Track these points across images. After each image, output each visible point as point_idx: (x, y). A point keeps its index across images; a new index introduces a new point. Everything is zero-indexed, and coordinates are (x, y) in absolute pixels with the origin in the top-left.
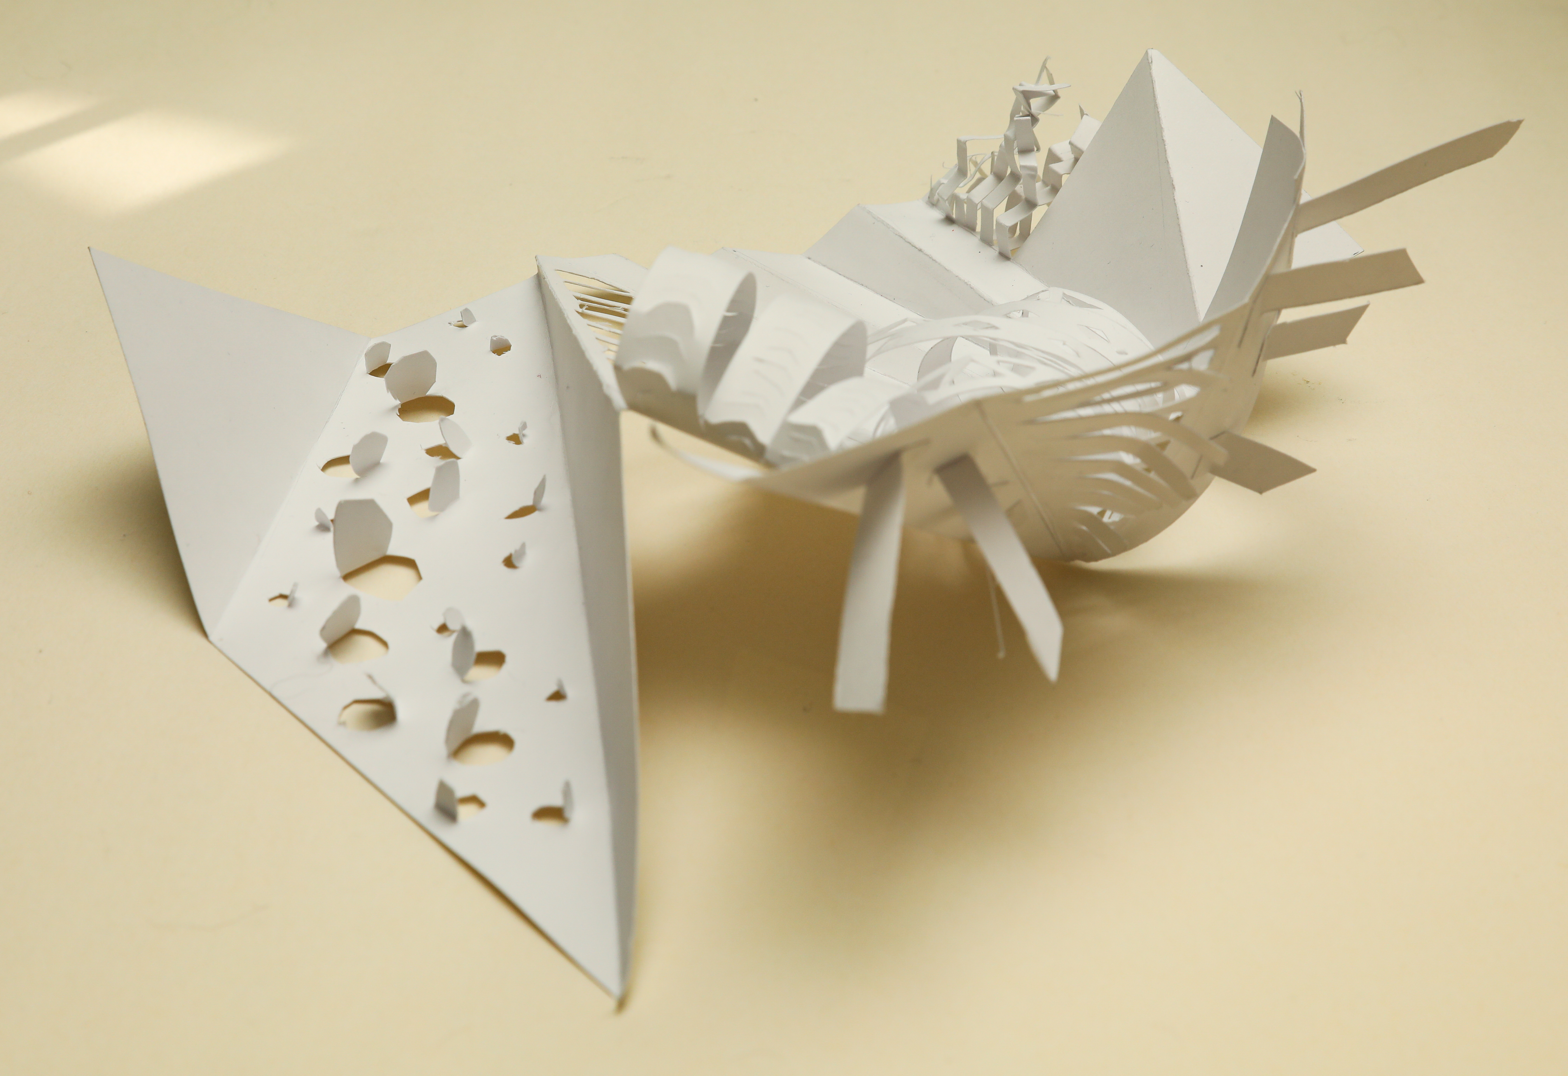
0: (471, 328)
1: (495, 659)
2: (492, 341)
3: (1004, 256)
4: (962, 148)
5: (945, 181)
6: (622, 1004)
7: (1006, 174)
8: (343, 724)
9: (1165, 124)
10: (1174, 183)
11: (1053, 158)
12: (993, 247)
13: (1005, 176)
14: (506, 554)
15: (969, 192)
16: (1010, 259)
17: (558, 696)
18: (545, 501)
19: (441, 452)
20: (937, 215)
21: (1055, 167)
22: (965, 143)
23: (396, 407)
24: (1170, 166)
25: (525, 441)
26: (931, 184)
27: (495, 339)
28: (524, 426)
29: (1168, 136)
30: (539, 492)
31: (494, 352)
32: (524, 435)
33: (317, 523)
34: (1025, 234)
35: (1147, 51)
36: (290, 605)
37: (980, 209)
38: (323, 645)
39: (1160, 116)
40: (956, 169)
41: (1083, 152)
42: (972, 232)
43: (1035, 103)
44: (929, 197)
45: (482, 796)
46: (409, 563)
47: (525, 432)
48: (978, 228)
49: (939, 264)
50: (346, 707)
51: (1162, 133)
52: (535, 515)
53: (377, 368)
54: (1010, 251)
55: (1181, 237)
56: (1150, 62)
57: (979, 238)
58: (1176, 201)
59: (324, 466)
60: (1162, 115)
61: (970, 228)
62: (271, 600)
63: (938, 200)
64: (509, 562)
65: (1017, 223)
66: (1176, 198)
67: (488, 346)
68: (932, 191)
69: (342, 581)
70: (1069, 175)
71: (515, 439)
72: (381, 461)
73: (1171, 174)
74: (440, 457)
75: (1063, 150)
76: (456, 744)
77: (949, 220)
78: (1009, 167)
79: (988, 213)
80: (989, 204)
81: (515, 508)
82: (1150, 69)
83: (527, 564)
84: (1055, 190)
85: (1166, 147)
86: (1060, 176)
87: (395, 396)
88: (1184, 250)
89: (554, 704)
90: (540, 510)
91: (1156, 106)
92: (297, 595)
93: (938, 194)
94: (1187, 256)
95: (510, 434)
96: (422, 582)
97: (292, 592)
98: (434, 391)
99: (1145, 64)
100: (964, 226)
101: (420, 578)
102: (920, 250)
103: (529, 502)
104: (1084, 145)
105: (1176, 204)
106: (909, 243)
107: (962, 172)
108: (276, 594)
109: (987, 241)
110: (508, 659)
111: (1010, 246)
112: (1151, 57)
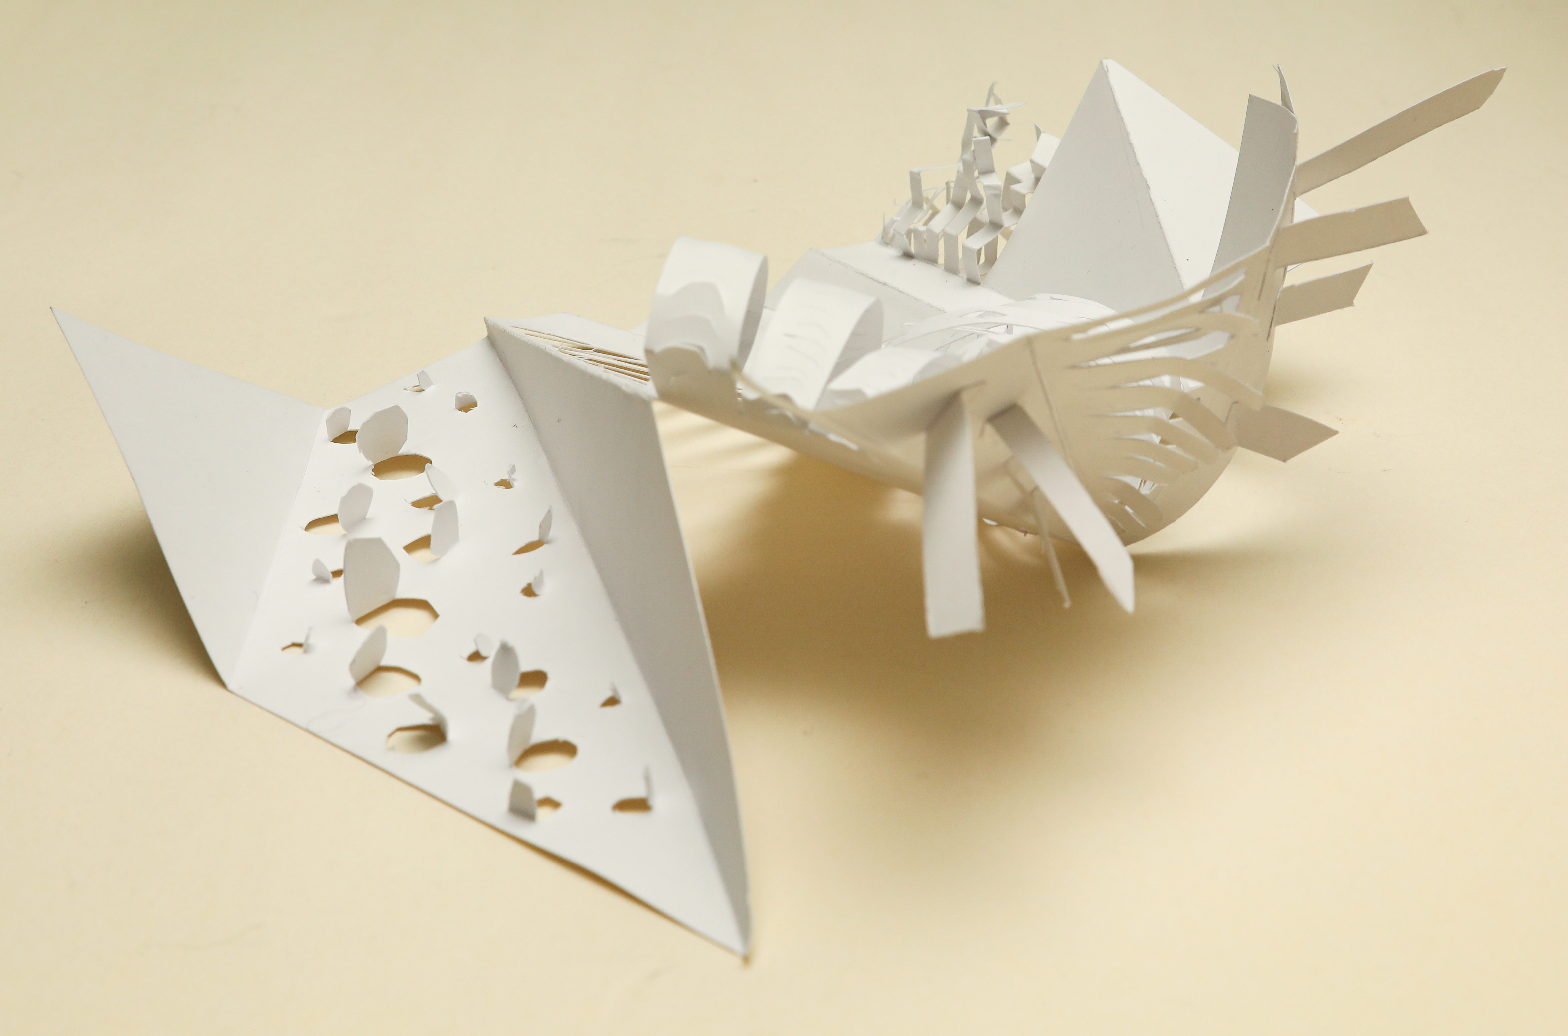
0: (429, 390)
1: (536, 679)
2: (458, 398)
3: (973, 282)
4: (915, 180)
5: (899, 219)
6: (746, 959)
7: (965, 201)
8: (393, 749)
9: (1130, 127)
10: (1149, 183)
11: (1011, 180)
12: (960, 275)
13: (964, 204)
14: (524, 585)
15: (926, 223)
16: (980, 284)
17: (612, 701)
18: (553, 534)
19: (429, 502)
20: (894, 251)
21: (1015, 187)
22: (919, 174)
23: (369, 467)
24: (1142, 168)
25: (515, 484)
26: (884, 222)
27: (460, 395)
28: (513, 470)
29: (1134, 139)
30: (545, 525)
31: (460, 410)
32: (514, 479)
33: (314, 577)
34: (991, 260)
35: (1101, 61)
36: (305, 651)
37: (943, 239)
38: (351, 682)
39: (1124, 121)
40: (910, 204)
41: (1045, 169)
42: (935, 265)
43: (991, 122)
44: (882, 238)
45: (556, 796)
46: (422, 605)
47: (514, 476)
48: (941, 260)
49: (907, 295)
50: (390, 735)
51: (1128, 138)
52: (545, 547)
53: (338, 435)
54: (980, 277)
55: (1163, 233)
56: (1106, 70)
57: (943, 268)
58: (1153, 201)
59: (306, 527)
60: (1126, 120)
61: (932, 260)
62: (284, 649)
63: (894, 236)
64: (529, 591)
65: (981, 249)
66: (1152, 197)
67: (453, 404)
68: (885, 232)
69: (355, 626)
70: (1032, 194)
71: (505, 484)
72: (367, 517)
73: (1144, 175)
74: (428, 507)
75: (1023, 171)
76: (518, 753)
77: (908, 256)
78: (968, 192)
79: (951, 240)
80: (951, 231)
81: (522, 544)
82: (1107, 77)
83: (546, 591)
84: (1018, 212)
85: (1135, 150)
86: (1023, 196)
87: (368, 457)
88: (1168, 246)
89: (609, 710)
90: (548, 543)
91: (1118, 111)
92: (311, 641)
93: (894, 230)
94: (1171, 251)
95: (498, 479)
96: (439, 619)
97: (307, 639)
98: (406, 449)
99: (1102, 74)
100: (925, 260)
101: (436, 615)
102: (885, 284)
103: (535, 538)
104: (1045, 160)
105: (1153, 203)
106: (871, 278)
107: (917, 203)
108: (289, 643)
109: (951, 269)
110: (550, 676)
111: (978, 273)
112: (1107, 66)
